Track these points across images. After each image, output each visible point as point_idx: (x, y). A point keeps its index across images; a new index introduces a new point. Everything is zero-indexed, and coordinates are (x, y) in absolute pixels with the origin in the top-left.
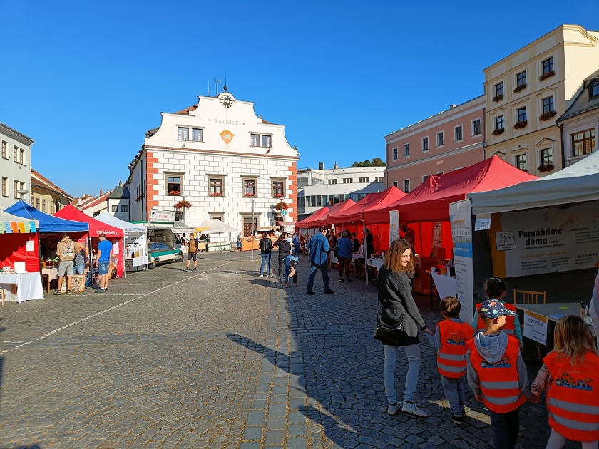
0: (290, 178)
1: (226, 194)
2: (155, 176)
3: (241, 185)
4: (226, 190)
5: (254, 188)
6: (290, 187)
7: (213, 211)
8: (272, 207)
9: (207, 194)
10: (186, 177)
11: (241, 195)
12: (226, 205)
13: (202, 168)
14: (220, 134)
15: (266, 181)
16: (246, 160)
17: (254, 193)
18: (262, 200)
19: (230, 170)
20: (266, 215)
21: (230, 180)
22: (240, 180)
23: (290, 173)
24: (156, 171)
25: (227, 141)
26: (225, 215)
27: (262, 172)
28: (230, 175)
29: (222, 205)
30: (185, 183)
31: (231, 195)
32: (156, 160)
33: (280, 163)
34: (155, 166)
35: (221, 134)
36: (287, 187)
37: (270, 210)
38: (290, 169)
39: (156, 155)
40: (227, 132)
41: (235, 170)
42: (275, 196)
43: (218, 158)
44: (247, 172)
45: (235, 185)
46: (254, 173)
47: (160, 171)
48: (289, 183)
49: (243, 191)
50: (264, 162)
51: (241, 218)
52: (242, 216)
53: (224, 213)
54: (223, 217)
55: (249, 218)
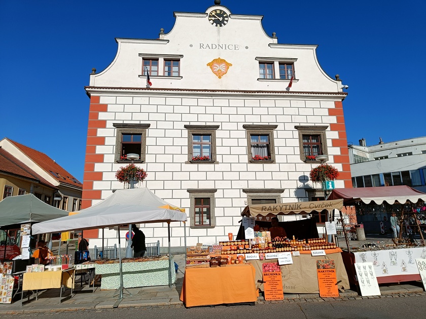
0: (333, 127)
1: (219, 158)
2: (101, 132)
3: (244, 142)
4: (219, 150)
5: (268, 146)
6: (335, 143)
7: (196, 187)
8: (303, 179)
9: (185, 158)
10: (150, 132)
11: (245, 159)
13: (178, 117)
14: (208, 65)
15: (289, 134)
16: (251, 102)
17: (269, 154)
19: (226, 118)
20: (293, 194)
21: (226, 134)
22: (243, 133)
23: (333, 120)
24: (103, 124)
25: (220, 75)
26: (216, 195)
27: (280, 119)
28: (225, 126)
30: (149, 141)
31: (227, 159)
32: (104, 108)
33: (313, 103)
34: (102, 116)
35: (210, 65)
36: (329, 143)
37: (300, 184)
38: (331, 112)
39: (104, 99)
40: (219, 61)
41: (234, 118)
42: (308, 159)
43: (205, 101)
44: (254, 120)
45: (234, 142)
46: (266, 120)
47: (109, 124)
48: (331, 135)
49: (249, 153)
50: (283, 102)
51: (246, 200)
52: (248, 196)
53: (215, 191)
54: (214, 199)
55: (260, 200)
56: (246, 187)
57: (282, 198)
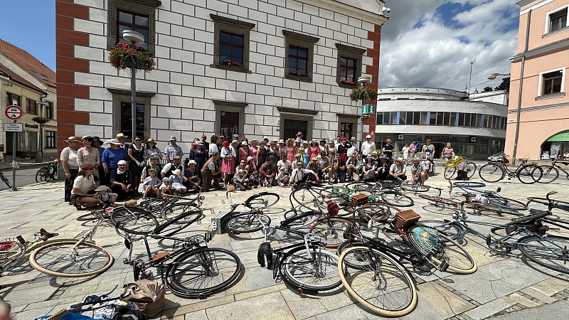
0: (370, 54)
1: (251, 67)
3: (282, 52)
4: (252, 57)
5: (306, 61)
6: (369, 71)
7: (223, 99)
9: (211, 60)
10: (161, 14)
11: (281, 72)
12: (251, 88)
15: (329, 52)
17: (306, 72)
18: (320, 88)
19: (262, 17)
21: (262, 38)
22: (281, 42)
23: (370, 44)
26: (247, 110)
27: (323, 32)
28: (261, 27)
29: (241, 87)
31: (261, 69)
36: (364, 69)
38: (370, 36)
41: (272, 19)
44: (295, 27)
46: (309, 30)
48: (367, 61)
49: (286, 66)
51: (279, 119)
52: (281, 114)
54: (244, 114)
55: (293, 121)
56: (280, 105)
57: (314, 120)
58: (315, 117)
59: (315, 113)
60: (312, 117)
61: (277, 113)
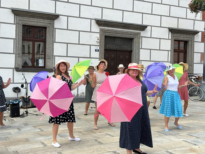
51: (98, 35)
52: (101, 30)
53: (56, 17)
54: (54, 29)
55: (115, 38)
56: (99, 18)
57: (142, 37)
58: (143, 34)
59: (143, 28)
60: (139, 34)
61: (96, 28)
